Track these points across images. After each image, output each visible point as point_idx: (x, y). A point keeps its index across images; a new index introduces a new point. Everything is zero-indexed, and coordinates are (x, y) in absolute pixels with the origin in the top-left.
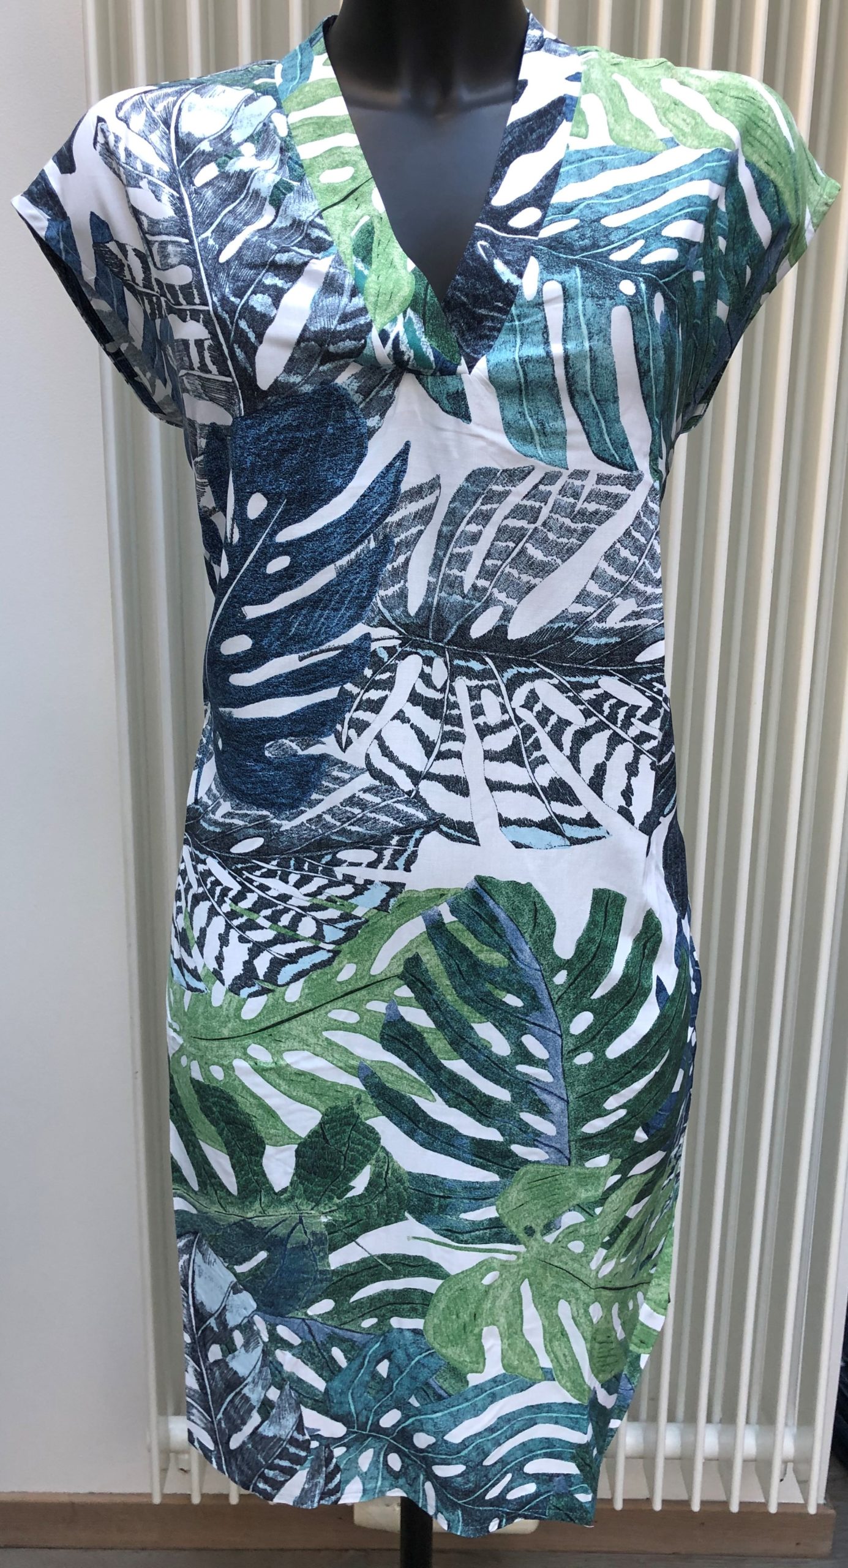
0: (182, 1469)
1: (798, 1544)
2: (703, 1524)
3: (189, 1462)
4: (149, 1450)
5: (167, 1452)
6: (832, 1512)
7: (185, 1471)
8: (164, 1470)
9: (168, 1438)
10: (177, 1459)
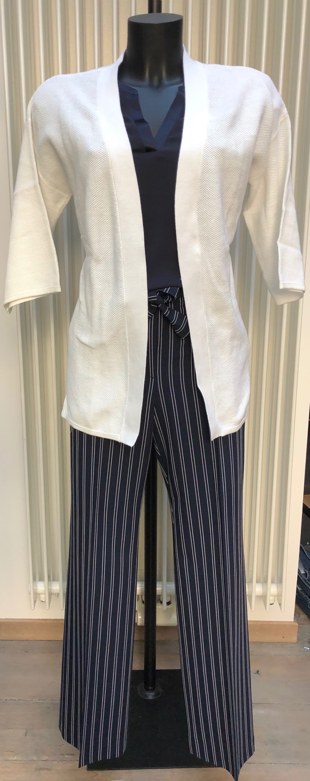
1: (283, 637)
3: (45, 596)
4: (30, 594)
5: (36, 595)
6: (297, 624)
7: (43, 602)
8: (35, 601)
9: (36, 589)
10: (40, 597)
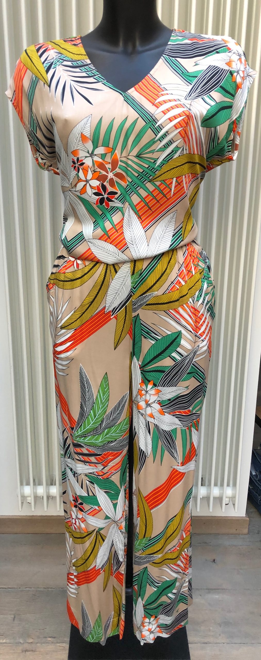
0: (29, 503)
1: (236, 530)
2: (204, 523)
3: (31, 499)
4: (17, 497)
5: (24, 497)
6: (248, 519)
8: (22, 503)
9: (24, 493)
10: (26, 499)
